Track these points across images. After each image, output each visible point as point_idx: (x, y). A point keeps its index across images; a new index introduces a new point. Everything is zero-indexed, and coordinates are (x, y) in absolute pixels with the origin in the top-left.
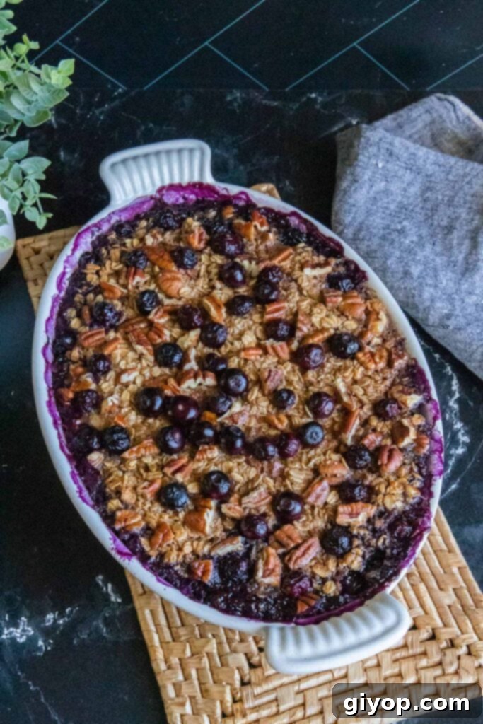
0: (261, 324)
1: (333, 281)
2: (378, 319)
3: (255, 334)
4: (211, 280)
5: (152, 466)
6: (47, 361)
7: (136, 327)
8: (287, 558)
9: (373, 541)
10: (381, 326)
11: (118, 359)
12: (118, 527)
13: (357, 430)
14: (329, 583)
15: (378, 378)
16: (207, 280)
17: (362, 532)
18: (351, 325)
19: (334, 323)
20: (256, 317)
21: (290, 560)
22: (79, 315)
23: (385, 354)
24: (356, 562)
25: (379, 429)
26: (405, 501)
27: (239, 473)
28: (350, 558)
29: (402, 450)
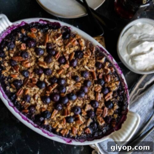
0: (56, 61)
1: (64, 37)
2: (81, 42)
3: (57, 65)
4: (35, 56)
5: (60, 116)
6: (12, 107)
7: (27, 82)
8: (102, 116)
9: (117, 100)
10: (83, 43)
11: (30, 94)
12: (64, 135)
13: (96, 75)
14: (115, 115)
15: (92, 58)
16: (34, 57)
17: (113, 100)
18: (77, 48)
19: (72, 50)
20: (54, 60)
21: (103, 116)
22: (11, 87)
23: (89, 50)
24: (117, 107)
25: (100, 72)
26: (117, 86)
27: (79, 104)
28: (115, 107)
29: (109, 74)
